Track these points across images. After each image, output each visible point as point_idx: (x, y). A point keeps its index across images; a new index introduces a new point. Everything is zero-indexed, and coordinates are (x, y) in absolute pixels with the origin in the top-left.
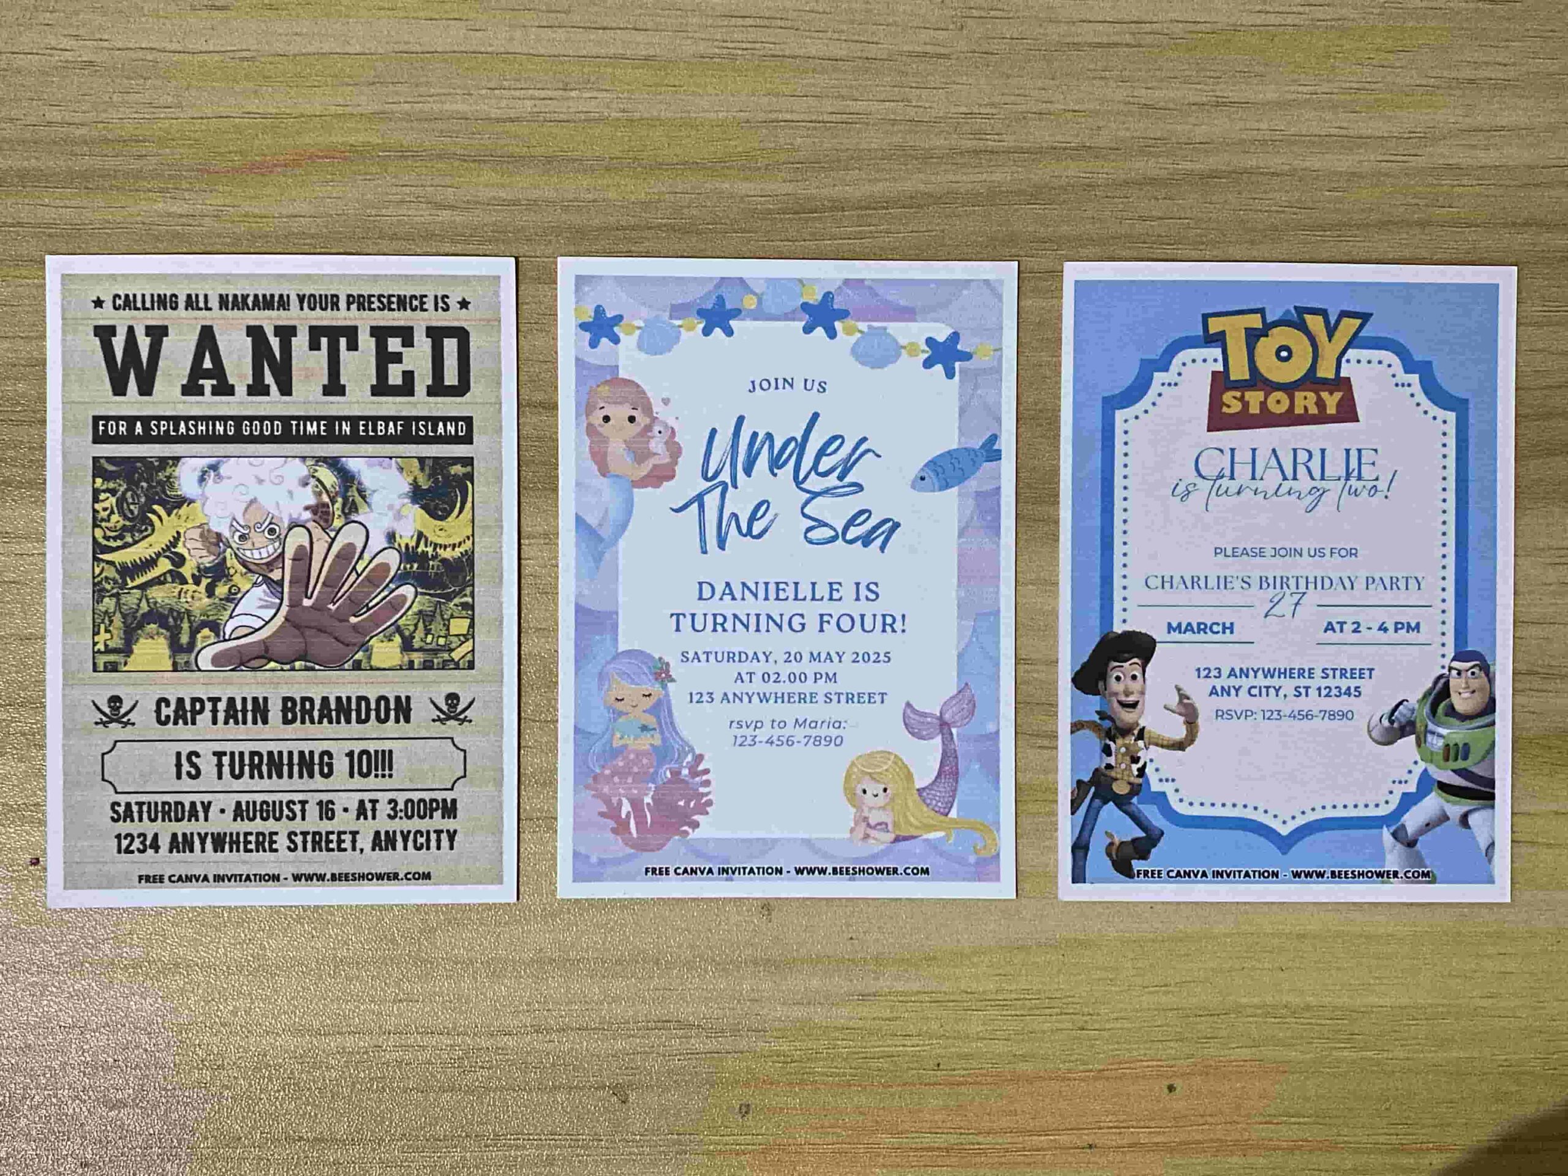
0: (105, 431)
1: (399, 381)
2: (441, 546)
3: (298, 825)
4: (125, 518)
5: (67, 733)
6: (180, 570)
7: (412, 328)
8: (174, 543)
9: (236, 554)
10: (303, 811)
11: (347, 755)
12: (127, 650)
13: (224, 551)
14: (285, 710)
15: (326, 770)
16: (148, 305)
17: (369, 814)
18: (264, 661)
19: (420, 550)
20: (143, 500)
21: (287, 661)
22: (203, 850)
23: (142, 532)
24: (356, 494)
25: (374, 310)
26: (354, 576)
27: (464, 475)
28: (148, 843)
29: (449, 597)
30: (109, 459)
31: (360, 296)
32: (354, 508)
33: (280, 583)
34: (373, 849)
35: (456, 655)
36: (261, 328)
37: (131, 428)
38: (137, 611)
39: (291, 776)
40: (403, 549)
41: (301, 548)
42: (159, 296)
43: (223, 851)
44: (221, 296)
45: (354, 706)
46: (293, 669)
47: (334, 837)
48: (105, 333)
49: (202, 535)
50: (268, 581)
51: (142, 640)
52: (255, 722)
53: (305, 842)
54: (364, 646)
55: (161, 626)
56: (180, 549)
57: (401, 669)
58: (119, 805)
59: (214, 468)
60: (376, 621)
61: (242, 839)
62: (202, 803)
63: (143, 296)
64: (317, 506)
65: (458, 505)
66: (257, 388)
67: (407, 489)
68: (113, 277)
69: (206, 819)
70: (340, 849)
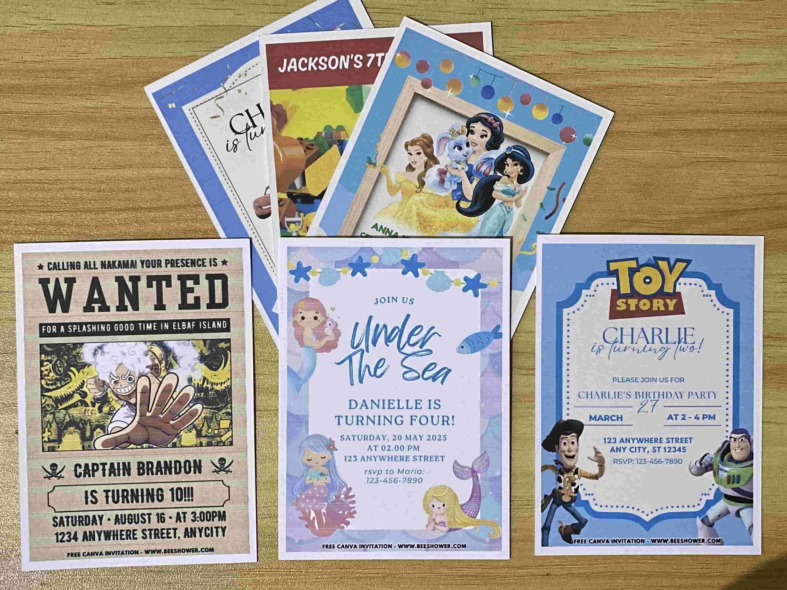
0: (46, 331)
1: (192, 302)
2: (215, 383)
3: (146, 526)
4: (57, 374)
5: (30, 483)
6: (85, 400)
7: (198, 275)
8: (82, 386)
9: (113, 392)
10: (149, 518)
11: (170, 490)
12: (59, 441)
13: (107, 389)
14: (139, 469)
15: (160, 498)
16: (65, 267)
17: (182, 519)
18: (128, 444)
19: (204, 386)
20: (65, 365)
21: (139, 444)
22: (100, 540)
23: (65, 381)
24: (172, 359)
25: (179, 267)
26: (172, 400)
27: (226, 347)
28: (72, 537)
29: (219, 410)
30: (48, 345)
31: (172, 260)
32: (171, 366)
33: (135, 405)
34: (185, 537)
35: (224, 439)
36: (122, 277)
37: (58, 329)
38: (64, 421)
39: (143, 501)
40: (196, 386)
41: (145, 387)
42: (71, 263)
43: (110, 539)
44: (102, 262)
45: (173, 465)
46: (142, 448)
47: (165, 531)
48: (44, 282)
49: (95, 382)
50: (129, 404)
51: (66, 435)
52: (124, 475)
53: (150, 534)
54: (178, 436)
55: (76, 428)
56: (85, 389)
57: (196, 446)
58: (57, 518)
59: (101, 348)
60: (183, 423)
61: (119, 533)
62: (99, 516)
63: (63, 263)
64: (153, 366)
65: (223, 363)
66: (121, 307)
67: (197, 355)
68: (47, 254)
69: (101, 524)
70: (168, 537)
